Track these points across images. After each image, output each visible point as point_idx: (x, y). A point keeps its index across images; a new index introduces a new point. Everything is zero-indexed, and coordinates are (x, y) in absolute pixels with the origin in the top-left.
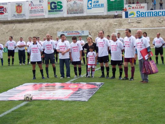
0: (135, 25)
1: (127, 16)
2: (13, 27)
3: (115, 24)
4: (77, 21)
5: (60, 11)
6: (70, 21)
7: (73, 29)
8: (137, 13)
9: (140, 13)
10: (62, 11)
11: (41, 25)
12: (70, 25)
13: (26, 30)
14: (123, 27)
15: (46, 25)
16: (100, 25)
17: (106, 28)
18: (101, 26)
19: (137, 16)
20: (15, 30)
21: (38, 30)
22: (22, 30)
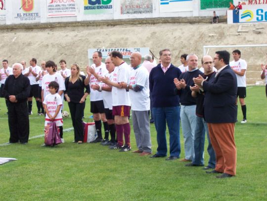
0: (250, 37)
1: (236, 19)
2: (12, 39)
3: (211, 35)
4: (138, 29)
5: (107, 7)
6: (123, 29)
7: (126, 43)
8: (257, 14)
9: (263, 14)
10: (111, 7)
11: (67, 36)
12: (122, 36)
13: (36, 45)
14: (225, 41)
15: (76, 36)
16: (180, 37)
17: (192, 42)
18: (182, 39)
19: (258, 19)
20: (14, 43)
21: (59, 45)
22: (29, 44)
